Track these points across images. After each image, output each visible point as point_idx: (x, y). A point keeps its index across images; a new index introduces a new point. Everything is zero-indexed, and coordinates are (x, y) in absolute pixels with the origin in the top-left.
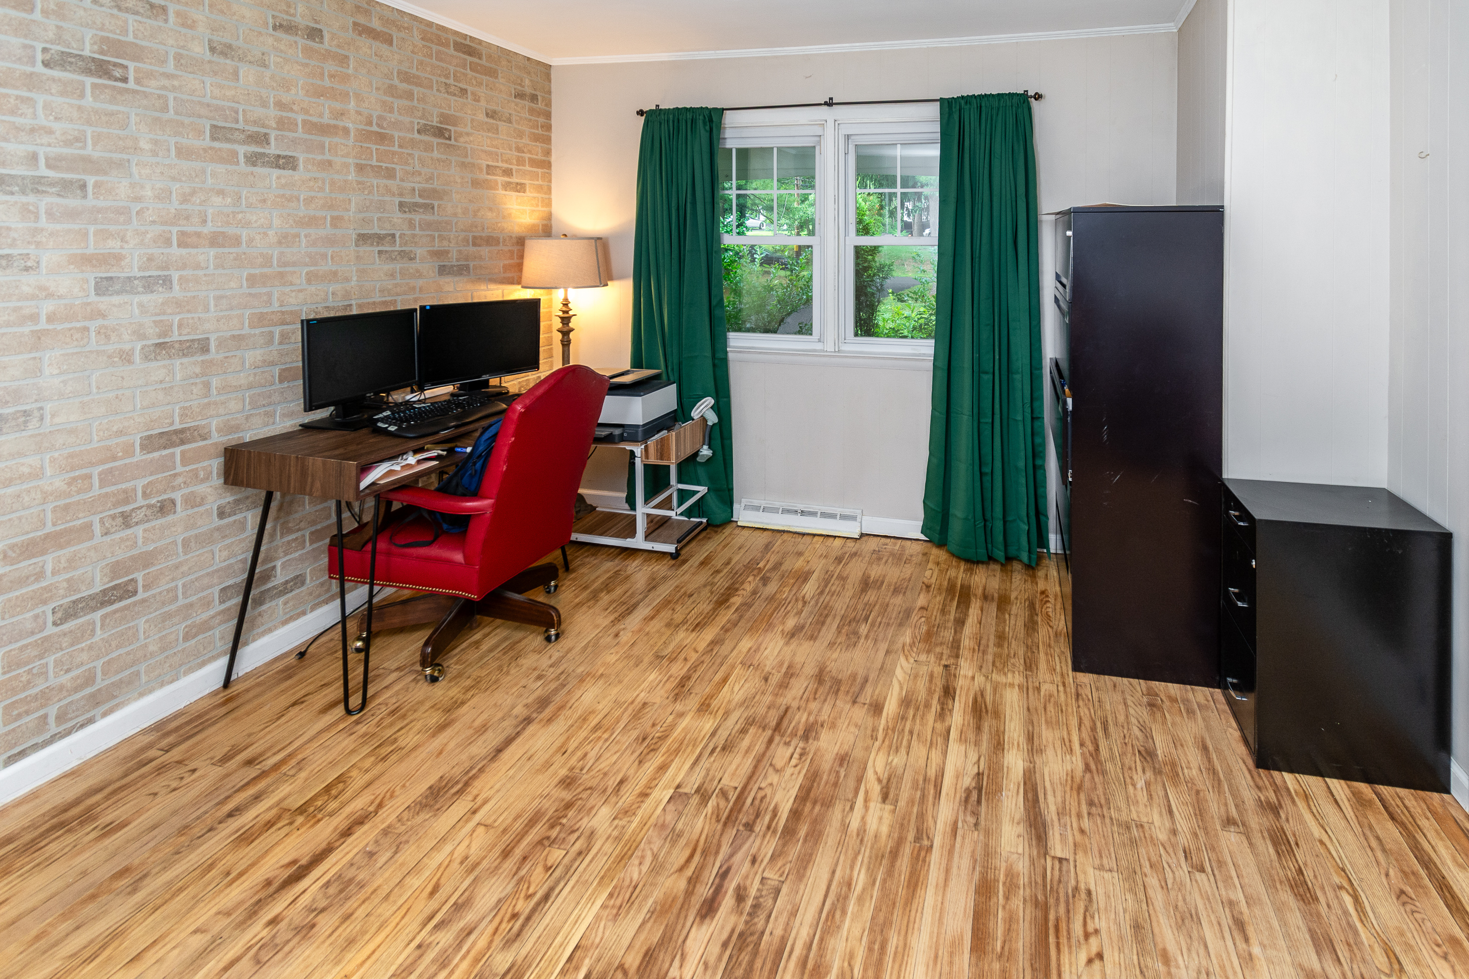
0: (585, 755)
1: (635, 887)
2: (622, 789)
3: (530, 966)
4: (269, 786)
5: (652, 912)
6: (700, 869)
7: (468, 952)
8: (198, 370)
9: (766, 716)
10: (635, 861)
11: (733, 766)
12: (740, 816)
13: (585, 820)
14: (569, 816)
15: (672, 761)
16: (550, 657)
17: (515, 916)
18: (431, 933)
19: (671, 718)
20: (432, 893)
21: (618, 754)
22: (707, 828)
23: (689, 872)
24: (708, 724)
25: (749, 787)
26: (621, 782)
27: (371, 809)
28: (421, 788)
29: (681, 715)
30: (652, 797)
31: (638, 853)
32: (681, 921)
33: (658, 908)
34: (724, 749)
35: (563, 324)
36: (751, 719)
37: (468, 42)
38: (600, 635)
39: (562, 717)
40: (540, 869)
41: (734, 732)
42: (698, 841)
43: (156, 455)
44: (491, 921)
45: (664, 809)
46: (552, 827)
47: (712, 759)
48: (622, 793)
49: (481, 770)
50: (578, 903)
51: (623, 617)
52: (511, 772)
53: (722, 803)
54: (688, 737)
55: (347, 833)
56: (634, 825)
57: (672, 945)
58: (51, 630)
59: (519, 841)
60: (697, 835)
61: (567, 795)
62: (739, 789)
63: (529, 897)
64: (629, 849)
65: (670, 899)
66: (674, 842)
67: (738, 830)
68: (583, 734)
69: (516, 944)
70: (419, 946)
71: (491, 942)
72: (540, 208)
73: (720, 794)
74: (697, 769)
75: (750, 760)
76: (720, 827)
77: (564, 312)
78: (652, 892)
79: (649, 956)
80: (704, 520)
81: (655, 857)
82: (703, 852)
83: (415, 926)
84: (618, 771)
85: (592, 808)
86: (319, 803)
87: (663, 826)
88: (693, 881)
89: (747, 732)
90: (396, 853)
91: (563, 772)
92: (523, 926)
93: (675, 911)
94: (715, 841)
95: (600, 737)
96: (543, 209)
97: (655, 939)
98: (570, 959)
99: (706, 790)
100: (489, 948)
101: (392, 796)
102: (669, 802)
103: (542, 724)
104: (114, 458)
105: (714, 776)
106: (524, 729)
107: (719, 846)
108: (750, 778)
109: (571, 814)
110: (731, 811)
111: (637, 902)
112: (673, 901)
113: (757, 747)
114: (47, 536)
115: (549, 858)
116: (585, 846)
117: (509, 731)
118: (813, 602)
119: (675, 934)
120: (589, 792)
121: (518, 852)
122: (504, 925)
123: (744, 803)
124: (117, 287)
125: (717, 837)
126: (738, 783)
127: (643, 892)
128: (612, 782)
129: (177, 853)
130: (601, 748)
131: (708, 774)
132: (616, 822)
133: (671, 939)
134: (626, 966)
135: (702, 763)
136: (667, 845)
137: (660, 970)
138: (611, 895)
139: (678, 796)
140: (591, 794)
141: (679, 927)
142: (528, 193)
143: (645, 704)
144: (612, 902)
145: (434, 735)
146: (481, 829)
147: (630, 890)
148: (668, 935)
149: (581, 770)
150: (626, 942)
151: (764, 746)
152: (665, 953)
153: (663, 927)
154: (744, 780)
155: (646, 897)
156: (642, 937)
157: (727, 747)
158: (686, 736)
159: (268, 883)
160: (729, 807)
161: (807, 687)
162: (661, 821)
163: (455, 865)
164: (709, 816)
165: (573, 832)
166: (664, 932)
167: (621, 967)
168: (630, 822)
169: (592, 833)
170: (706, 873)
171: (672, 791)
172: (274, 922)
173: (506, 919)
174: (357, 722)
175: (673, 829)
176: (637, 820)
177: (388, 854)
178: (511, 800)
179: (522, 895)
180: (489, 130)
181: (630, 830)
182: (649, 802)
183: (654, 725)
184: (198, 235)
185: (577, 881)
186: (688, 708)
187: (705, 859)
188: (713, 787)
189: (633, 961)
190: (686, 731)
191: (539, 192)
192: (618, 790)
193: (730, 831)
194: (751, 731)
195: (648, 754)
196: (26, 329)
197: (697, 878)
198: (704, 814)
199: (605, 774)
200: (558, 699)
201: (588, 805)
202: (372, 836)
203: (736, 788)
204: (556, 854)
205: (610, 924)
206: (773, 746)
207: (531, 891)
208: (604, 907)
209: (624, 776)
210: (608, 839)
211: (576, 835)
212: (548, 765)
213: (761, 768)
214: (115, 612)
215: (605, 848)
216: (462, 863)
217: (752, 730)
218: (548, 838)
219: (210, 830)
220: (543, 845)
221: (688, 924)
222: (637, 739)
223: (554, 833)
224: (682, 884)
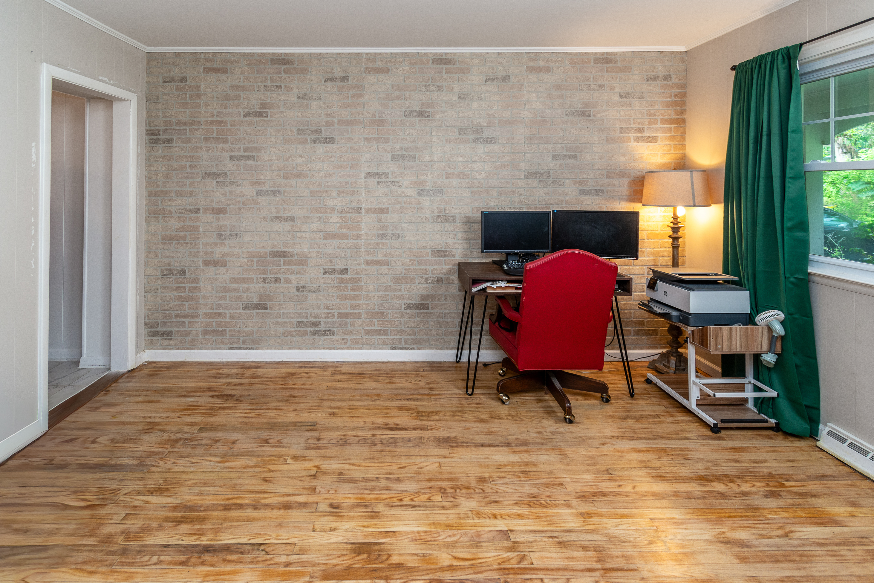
0: (503, 477)
1: (435, 541)
2: (492, 504)
3: (379, 519)
4: (423, 399)
5: (424, 556)
6: (461, 568)
7: (380, 494)
8: (452, 228)
9: (613, 557)
10: (450, 532)
11: (549, 555)
12: (511, 576)
13: (463, 499)
14: (462, 491)
15: (529, 518)
16: (557, 428)
17: (401, 500)
18: (384, 478)
19: (563, 502)
20: (401, 468)
21: (514, 491)
22: (491, 559)
23: (456, 563)
24: (573, 524)
25: (538, 572)
26: (496, 502)
27: (429, 428)
28: (446, 434)
29: (569, 506)
30: (496, 520)
31: (455, 532)
32: (424, 573)
33: (427, 558)
34: (560, 543)
35: (674, 232)
36: (601, 549)
37: (605, 56)
38: (596, 437)
39: (521, 455)
40: (427, 496)
41: (580, 543)
42: (479, 559)
43: (436, 259)
44: (395, 494)
45: (490, 531)
46: (452, 488)
47: (546, 540)
48: (489, 505)
49: (467, 447)
50: (416, 520)
51: (622, 439)
52: (473, 456)
53: (514, 561)
54: (553, 518)
55: (415, 429)
56: (472, 521)
57: (409, 574)
58: (403, 310)
59: (437, 481)
60: (481, 556)
61: (473, 484)
62: (532, 566)
63: (412, 500)
64: (456, 527)
65: (434, 561)
66: (472, 546)
67: (499, 579)
68: (517, 469)
69: (388, 508)
70: (377, 478)
71: (386, 499)
72: (673, 152)
73: (520, 557)
74: (531, 535)
75: (562, 563)
76: (495, 567)
77: (674, 224)
78: (435, 550)
79: (399, 566)
80: (773, 421)
81: (457, 541)
82: (473, 565)
83: (384, 471)
84: (503, 497)
85: (473, 498)
86: (424, 414)
87: (479, 536)
88: (451, 568)
89: (587, 551)
90: (413, 447)
91: (486, 475)
92: (397, 506)
93: (429, 567)
94: (484, 568)
95: (520, 477)
96: (676, 152)
97: (410, 564)
98: (387, 532)
99: (519, 547)
100: (383, 500)
101: (437, 430)
102: (497, 531)
103: (510, 451)
104: (423, 256)
105: (533, 547)
106: (502, 446)
107: (481, 572)
108: (547, 569)
109: (464, 491)
110: (512, 569)
111: (427, 546)
112: (434, 563)
113: (578, 563)
114: (403, 277)
115: (434, 497)
116: (448, 507)
117: (496, 442)
118: (796, 542)
119: (415, 573)
120: (481, 491)
121: (432, 484)
122: (395, 499)
123: (524, 574)
124: (425, 193)
125: (488, 568)
126: (537, 564)
127: (433, 546)
128: (493, 498)
129: (389, 399)
130: (513, 481)
131: (532, 542)
132: (470, 512)
133: (412, 572)
134: (391, 558)
135: (538, 535)
136: (468, 544)
137: (393, 575)
138: (426, 532)
139: (505, 534)
140: (481, 493)
141: (420, 573)
142: (660, 142)
143: (562, 484)
144: (422, 534)
145: (475, 422)
146: (438, 464)
147: (433, 539)
148: (414, 570)
149: (493, 481)
150: (402, 552)
151: (582, 567)
152: (403, 573)
153: (417, 565)
154: (542, 567)
155: (431, 549)
156: (408, 558)
157: (562, 544)
158: (552, 516)
159: (387, 424)
160: (514, 566)
161: (675, 577)
162: (481, 533)
163: (416, 467)
164: (500, 557)
165: (454, 498)
166: (415, 567)
167: (390, 555)
168: (473, 518)
169: (458, 506)
170: (459, 573)
171: (506, 529)
172: (374, 435)
173: (398, 498)
174: (466, 399)
175: (480, 542)
176: (476, 521)
177: (412, 445)
178: (459, 465)
179: (411, 497)
180: (622, 106)
181: (468, 521)
182: (493, 521)
183: (549, 496)
184: (453, 174)
185: (427, 514)
186: (578, 507)
187: (468, 568)
188: (524, 550)
189: (395, 559)
190: (558, 515)
191: (671, 141)
192: (490, 503)
193: (496, 574)
194: (589, 553)
195: (525, 504)
196: (399, 206)
197: (454, 569)
198: (500, 554)
199: (497, 492)
200: (531, 447)
201: (472, 495)
202: (417, 436)
203: (532, 564)
204: (438, 498)
205: (410, 539)
206: (588, 574)
207: (415, 499)
208: (419, 532)
209: (502, 501)
210: (458, 514)
211: (452, 500)
212: (487, 466)
213: (562, 573)
214: (422, 313)
215: (451, 516)
216: (418, 468)
217: (591, 554)
218: (445, 490)
219: (401, 400)
220: (441, 490)
221: (423, 577)
222: (531, 494)
223: (449, 491)
224: (446, 563)
